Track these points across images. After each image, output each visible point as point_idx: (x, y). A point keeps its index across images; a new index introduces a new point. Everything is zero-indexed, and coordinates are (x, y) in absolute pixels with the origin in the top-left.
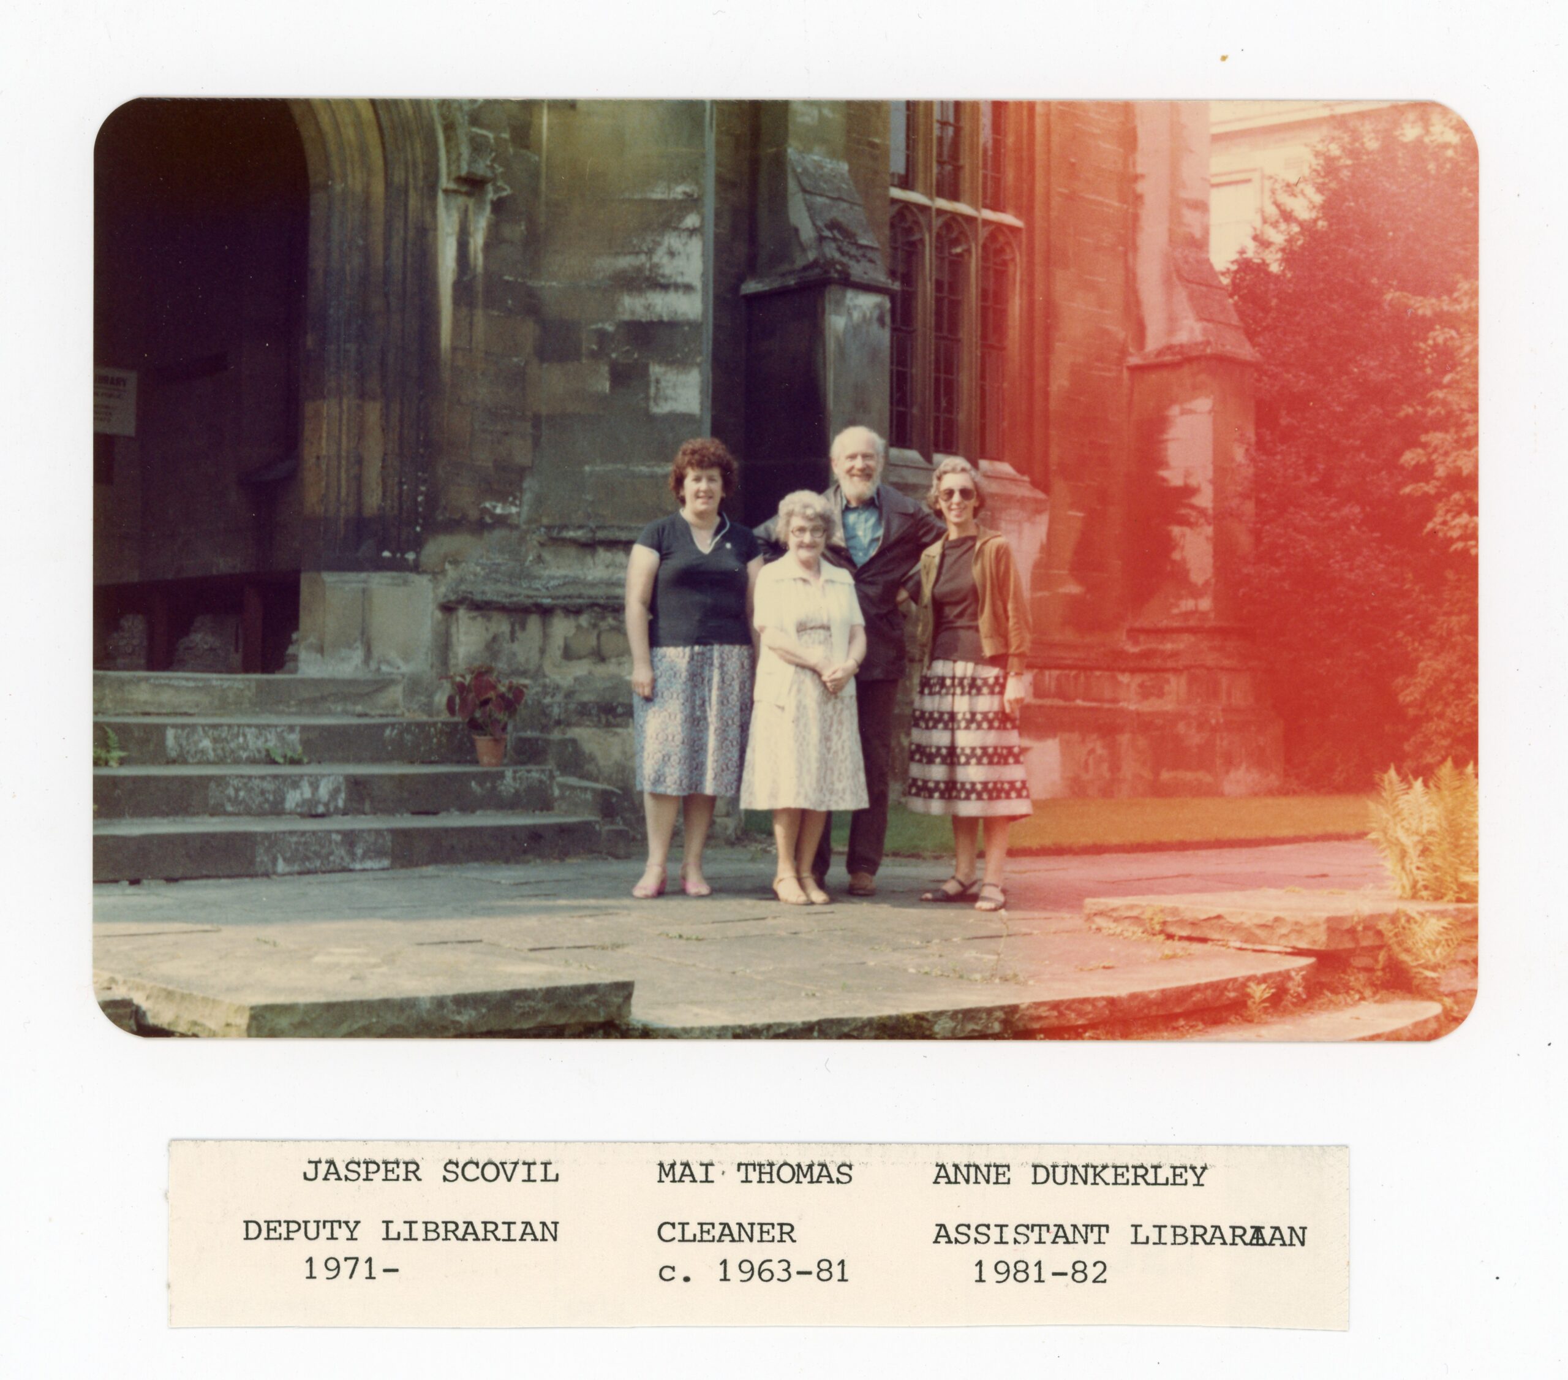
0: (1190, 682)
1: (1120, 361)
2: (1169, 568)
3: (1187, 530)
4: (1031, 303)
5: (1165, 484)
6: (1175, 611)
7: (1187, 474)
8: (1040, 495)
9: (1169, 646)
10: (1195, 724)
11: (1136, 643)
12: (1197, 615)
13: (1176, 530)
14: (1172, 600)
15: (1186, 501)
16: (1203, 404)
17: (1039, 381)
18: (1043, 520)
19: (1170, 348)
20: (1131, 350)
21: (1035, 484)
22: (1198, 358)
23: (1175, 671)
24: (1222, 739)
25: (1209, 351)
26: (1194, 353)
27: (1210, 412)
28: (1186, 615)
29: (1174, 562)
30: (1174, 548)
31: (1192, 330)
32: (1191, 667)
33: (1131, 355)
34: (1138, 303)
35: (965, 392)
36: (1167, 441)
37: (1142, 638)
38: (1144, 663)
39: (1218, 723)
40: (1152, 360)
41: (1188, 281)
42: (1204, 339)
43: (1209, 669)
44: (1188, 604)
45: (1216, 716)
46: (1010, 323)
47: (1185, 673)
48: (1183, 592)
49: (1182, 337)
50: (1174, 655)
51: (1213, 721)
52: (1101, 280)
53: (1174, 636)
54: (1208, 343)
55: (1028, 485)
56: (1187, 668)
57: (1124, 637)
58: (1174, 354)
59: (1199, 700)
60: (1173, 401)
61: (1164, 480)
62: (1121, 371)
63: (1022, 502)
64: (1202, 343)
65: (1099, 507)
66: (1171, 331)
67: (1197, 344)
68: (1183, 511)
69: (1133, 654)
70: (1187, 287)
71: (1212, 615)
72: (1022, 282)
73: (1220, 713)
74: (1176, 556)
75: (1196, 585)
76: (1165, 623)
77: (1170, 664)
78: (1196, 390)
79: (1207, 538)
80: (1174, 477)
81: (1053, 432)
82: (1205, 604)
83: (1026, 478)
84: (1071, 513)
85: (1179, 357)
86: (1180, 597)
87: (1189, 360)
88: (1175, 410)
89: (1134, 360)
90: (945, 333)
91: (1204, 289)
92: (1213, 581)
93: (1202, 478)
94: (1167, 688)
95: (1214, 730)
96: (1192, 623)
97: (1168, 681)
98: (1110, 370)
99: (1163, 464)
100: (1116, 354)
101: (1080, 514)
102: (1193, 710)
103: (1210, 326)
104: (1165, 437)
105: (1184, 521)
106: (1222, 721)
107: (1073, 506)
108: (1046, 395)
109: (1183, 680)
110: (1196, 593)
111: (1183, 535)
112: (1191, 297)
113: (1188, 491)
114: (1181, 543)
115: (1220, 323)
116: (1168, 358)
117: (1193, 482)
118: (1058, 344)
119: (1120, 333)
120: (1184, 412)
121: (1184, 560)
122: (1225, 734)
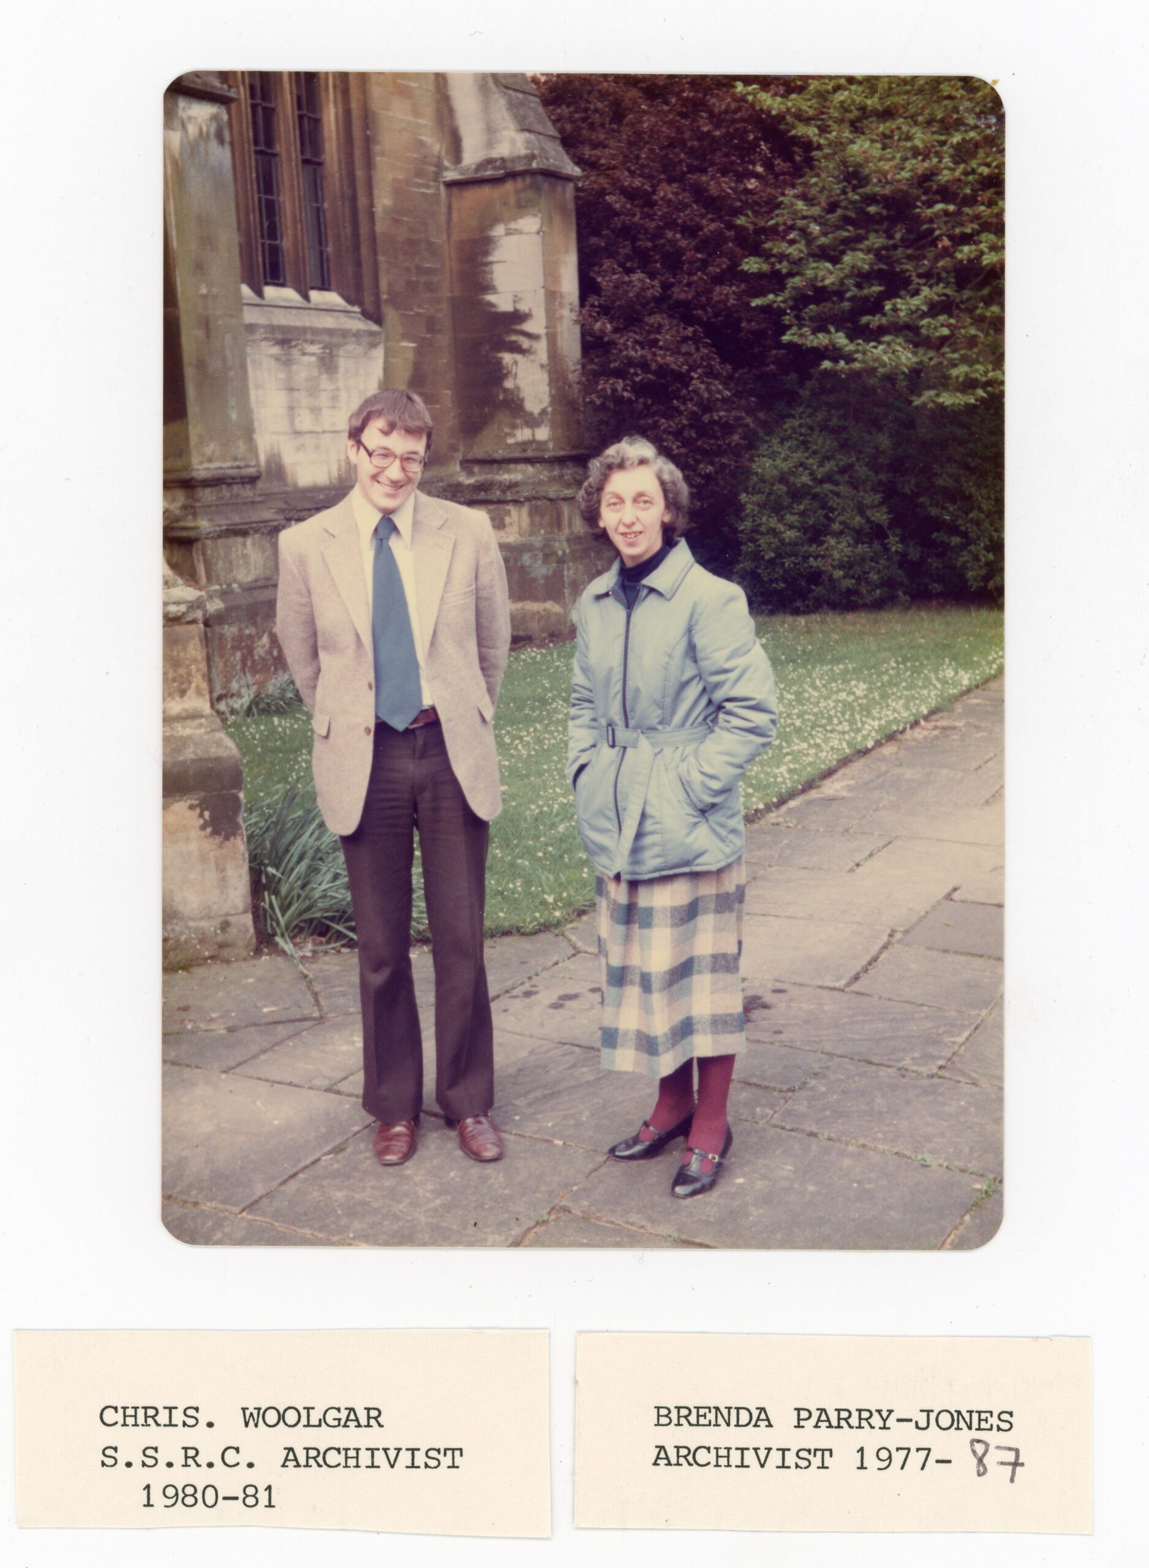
0: (531, 514)
1: (437, 175)
2: (501, 397)
3: (518, 357)
4: (348, 113)
5: (493, 310)
6: (510, 441)
7: (516, 299)
8: (375, 328)
9: (506, 477)
10: (541, 555)
11: (471, 473)
12: (534, 446)
13: (507, 358)
14: (506, 430)
15: (518, 327)
16: (530, 223)
17: (362, 201)
18: (379, 353)
19: (490, 161)
20: (446, 163)
21: (366, 315)
22: (523, 174)
23: (516, 502)
24: (569, 569)
25: (534, 165)
26: (520, 167)
27: (538, 233)
28: (524, 445)
29: (506, 391)
30: (505, 376)
31: (513, 142)
32: (535, 498)
33: (447, 169)
34: (451, 111)
35: (289, 213)
36: (491, 263)
37: (476, 469)
38: (482, 496)
39: (564, 552)
40: (471, 175)
41: (506, 87)
42: (528, 152)
43: (551, 500)
44: (523, 434)
45: (562, 547)
46: (326, 135)
47: (527, 505)
48: (519, 421)
49: (503, 150)
50: (512, 486)
51: (560, 553)
52: (413, 85)
53: (512, 466)
54: (533, 157)
55: (360, 316)
56: (528, 499)
57: (458, 468)
58: (495, 168)
59: (542, 532)
60: (496, 221)
61: (492, 305)
62: (438, 189)
63: (357, 335)
64: (526, 157)
65: (428, 336)
66: (490, 144)
67: (519, 157)
68: (514, 338)
69: (469, 486)
70: (505, 94)
71: (551, 445)
72: (335, 87)
73: (565, 544)
74: (509, 384)
75: (531, 414)
76: (500, 454)
77: (509, 496)
78: (522, 208)
79: (542, 366)
80: (502, 302)
81: (381, 258)
82: (543, 433)
83: (356, 309)
84: (404, 344)
85: (502, 172)
86: (514, 427)
87: (512, 175)
88: (499, 231)
89: (451, 175)
90: (263, 148)
91: (520, 95)
92: (550, 409)
93: (534, 304)
94: (507, 520)
95: (561, 561)
96: (530, 453)
97: (508, 513)
98: (428, 187)
99: (488, 288)
100: (433, 169)
101: (413, 345)
102: (537, 541)
103: (532, 137)
104: (490, 259)
105: (516, 349)
106: (568, 551)
107: (405, 336)
108: (372, 216)
109: (525, 510)
110: (532, 422)
111: (516, 363)
112: (512, 106)
113: (517, 317)
114: (514, 372)
115: (540, 134)
116: (489, 173)
117: (523, 307)
118: (378, 159)
119: (436, 145)
120: (509, 233)
121: (518, 388)
122: (571, 564)
